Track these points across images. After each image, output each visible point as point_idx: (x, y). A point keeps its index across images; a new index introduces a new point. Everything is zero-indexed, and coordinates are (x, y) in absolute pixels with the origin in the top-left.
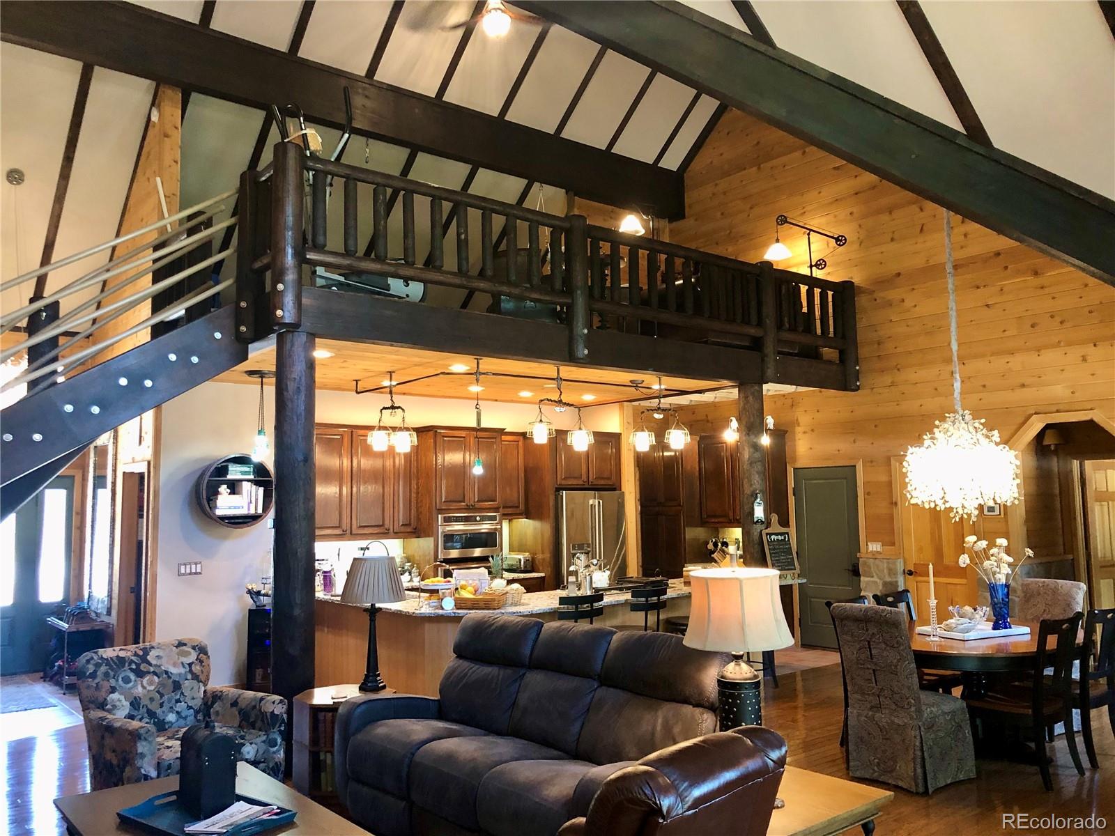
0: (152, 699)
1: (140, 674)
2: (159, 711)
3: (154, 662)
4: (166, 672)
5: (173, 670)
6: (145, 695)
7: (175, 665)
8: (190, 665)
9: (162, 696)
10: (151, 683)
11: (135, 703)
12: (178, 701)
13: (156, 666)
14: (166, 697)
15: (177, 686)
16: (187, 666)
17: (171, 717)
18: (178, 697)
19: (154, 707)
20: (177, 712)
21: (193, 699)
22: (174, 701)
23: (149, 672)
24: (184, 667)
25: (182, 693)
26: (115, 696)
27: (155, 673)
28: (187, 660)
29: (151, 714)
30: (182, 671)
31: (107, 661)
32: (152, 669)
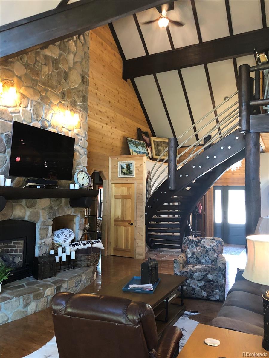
0: (198, 254)
1: (197, 245)
2: (200, 258)
3: (202, 243)
4: (205, 247)
5: (207, 247)
6: (196, 252)
7: (208, 245)
8: (213, 246)
9: (202, 254)
10: (199, 249)
11: (193, 254)
12: (206, 256)
13: (202, 244)
14: (203, 254)
15: (207, 252)
16: (212, 246)
17: (203, 261)
18: (206, 255)
19: (198, 256)
20: (205, 260)
21: (211, 257)
22: (205, 256)
23: (199, 246)
24: (211, 246)
25: (208, 254)
26: (188, 250)
27: (201, 246)
28: (213, 245)
29: (197, 258)
30: (210, 247)
31: (189, 240)
32: (201, 245)
